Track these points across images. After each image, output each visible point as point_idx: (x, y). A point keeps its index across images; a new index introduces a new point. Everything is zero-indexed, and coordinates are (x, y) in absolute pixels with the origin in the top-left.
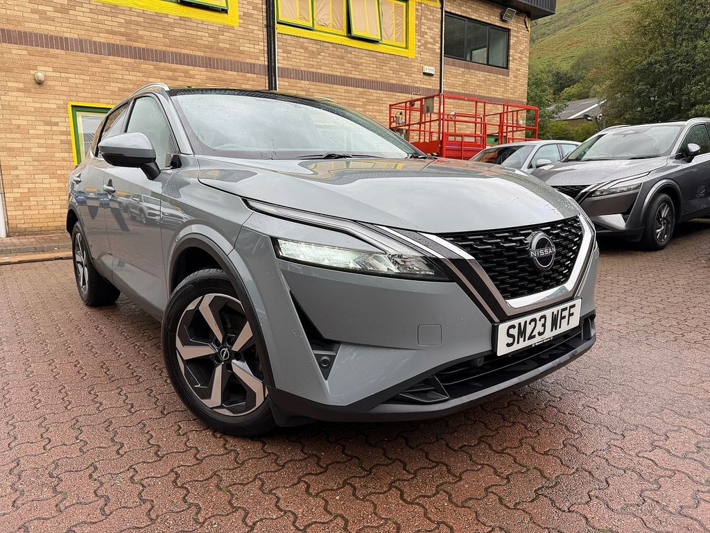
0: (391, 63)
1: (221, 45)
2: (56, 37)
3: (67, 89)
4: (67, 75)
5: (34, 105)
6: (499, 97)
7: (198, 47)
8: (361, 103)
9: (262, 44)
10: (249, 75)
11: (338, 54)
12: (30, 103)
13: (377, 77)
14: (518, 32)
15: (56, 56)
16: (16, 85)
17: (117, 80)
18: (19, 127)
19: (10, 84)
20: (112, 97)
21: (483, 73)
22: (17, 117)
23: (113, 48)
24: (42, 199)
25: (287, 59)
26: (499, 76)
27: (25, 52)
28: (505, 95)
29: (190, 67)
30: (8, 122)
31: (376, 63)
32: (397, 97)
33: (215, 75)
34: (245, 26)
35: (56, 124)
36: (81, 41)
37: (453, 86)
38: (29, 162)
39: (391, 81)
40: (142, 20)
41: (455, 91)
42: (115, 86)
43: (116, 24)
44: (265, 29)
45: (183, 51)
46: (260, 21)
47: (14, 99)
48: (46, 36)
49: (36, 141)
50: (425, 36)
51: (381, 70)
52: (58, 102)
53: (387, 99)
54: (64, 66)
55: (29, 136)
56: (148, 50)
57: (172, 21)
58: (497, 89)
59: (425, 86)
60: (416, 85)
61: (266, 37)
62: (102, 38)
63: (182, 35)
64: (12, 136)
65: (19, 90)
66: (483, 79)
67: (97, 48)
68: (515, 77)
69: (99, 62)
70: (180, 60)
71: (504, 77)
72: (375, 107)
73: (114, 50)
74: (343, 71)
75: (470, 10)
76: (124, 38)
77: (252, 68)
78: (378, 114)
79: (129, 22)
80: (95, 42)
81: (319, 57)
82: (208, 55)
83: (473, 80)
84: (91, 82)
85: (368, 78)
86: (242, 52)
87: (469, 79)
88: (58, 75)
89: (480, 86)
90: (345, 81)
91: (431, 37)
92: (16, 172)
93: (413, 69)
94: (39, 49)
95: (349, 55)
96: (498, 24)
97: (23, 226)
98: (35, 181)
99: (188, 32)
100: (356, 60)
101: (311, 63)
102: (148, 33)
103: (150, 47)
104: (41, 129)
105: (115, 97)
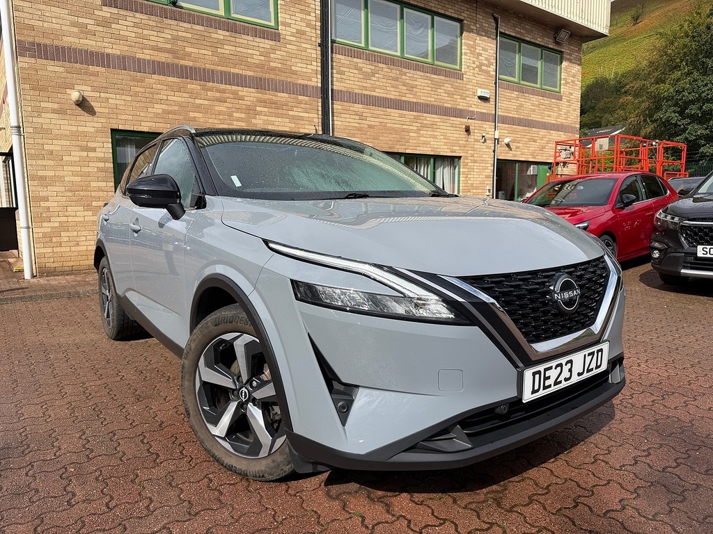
0: (446, 85)
1: (272, 64)
2: (97, 53)
3: (107, 111)
4: (107, 95)
5: (70, 128)
6: (553, 122)
7: (249, 66)
8: (415, 128)
9: (314, 63)
10: (301, 97)
11: (393, 75)
12: (66, 126)
13: (431, 100)
14: (571, 55)
15: (96, 74)
16: (50, 105)
17: (161, 101)
18: (51, 152)
19: (43, 104)
20: (155, 120)
21: (537, 97)
22: (50, 142)
23: (158, 66)
24: (75, 234)
25: (341, 80)
26: (553, 100)
27: (61, 69)
28: (558, 120)
29: (240, 88)
30: (40, 147)
31: (431, 86)
32: (451, 122)
33: (266, 97)
34: (298, 44)
35: (94, 150)
36: (124, 57)
37: (507, 110)
38: (62, 192)
39: (445, 105)
40: (189, 35)
41: (510, 115)
42: (159, 108)
43: (161, 40)
44: (319, 48)
45: (233, 70)
46: (313, 39)
47: (48, 121)
48: (86, 51)
49: (71, 168)
50: (480, 58)
51: (436, 93)
52: (96, 125)
53: (441, 124)
54: (104, 85)
55: (64, 163)
56: (195, 68)
57: (222, 38)
58: (550, 113)
59: (479, 110)
60: (470, 109)
61: (319, 56)
62: (146, 55)
63: (232, 52)
64: (44, 163)
65: (54, 111)
66: (537, 103)
67: (140, 66)
68: (568, 101)
69: (143, 81)
70: (230, 80)
71: (558, 101)
72: (429, 133)
73: (160, 68)
74: (397, 94)
75: (524, 32)
76: (170, 56)
77: (304, 90)
78: (432, 139)
79: (176, 38)
80: (139, 59)
81: (374, 79)
82: (259, 75)
83: (528, 105)
84: (134, 104)
85: (422, 101)
86: (295, 73)
87: (523, 103)
88: (98, 94)
89: (534, 111)
90: (398, 105)
91: (486, 59)
92: (47, 204)
93: (467, 92)
94: (78, 65)
95: (403, 77)
96: (551, 46)
97: (52, 265)
98: (67, 214)
99: (238, 49)
100: (411, 82)
101: (365, 85)
102: (196, 51)
103: (198, 65)
104: (77, 155)
105: (158, 120)
